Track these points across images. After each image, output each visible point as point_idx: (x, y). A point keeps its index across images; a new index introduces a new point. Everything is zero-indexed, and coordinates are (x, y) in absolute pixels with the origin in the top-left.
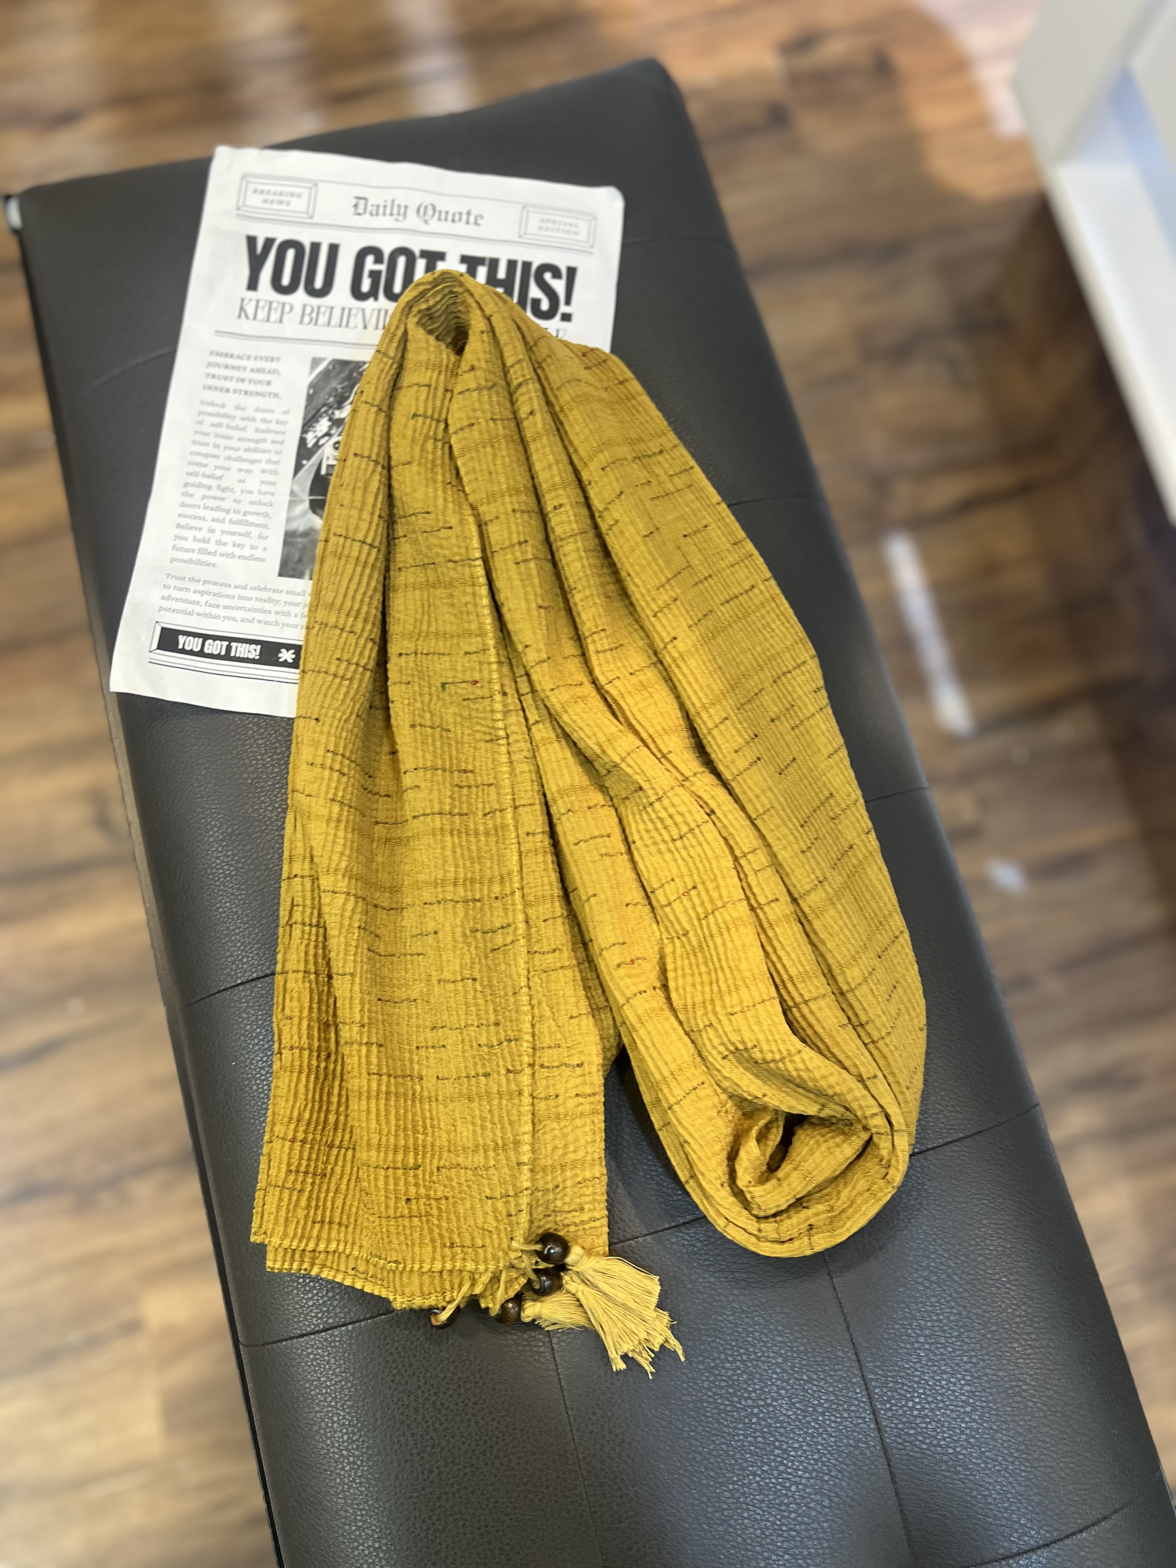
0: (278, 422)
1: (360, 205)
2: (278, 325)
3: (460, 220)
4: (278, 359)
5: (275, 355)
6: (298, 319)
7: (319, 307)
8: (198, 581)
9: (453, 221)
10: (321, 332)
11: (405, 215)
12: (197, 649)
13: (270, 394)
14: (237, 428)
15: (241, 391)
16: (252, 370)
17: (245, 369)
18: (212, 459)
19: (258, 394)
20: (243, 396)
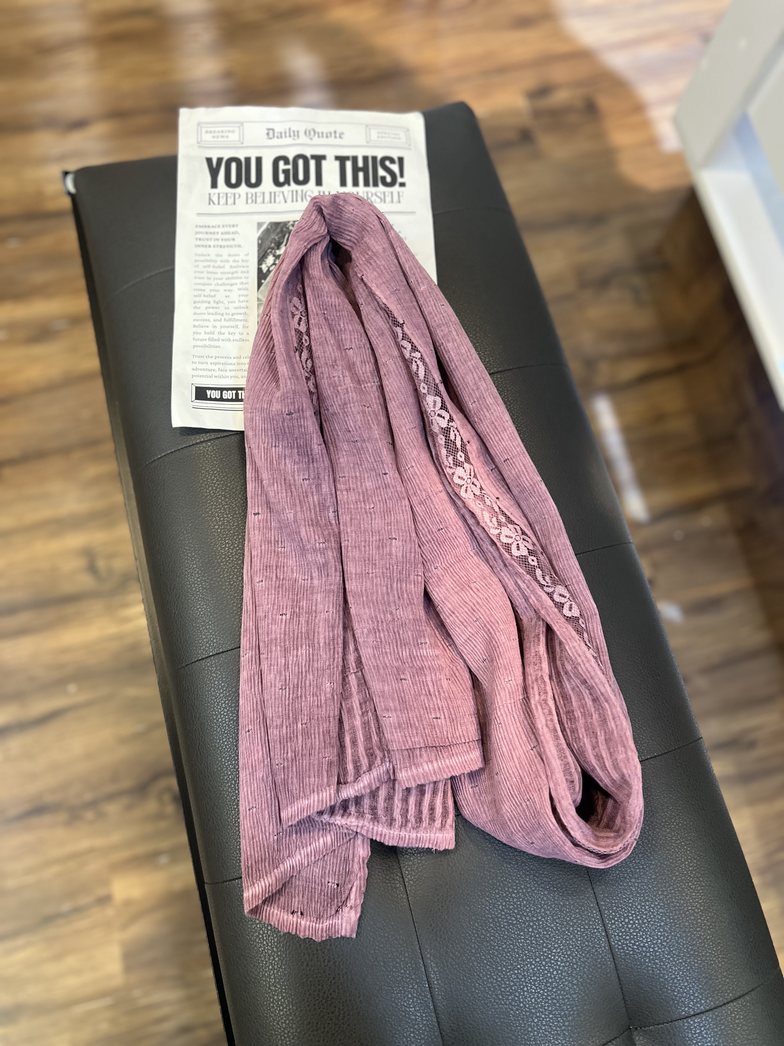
0: (243, 261)
1: (270, 134)
2: (233, 206)
3: (331, 136)
4: (237, 226)
5: (235, 223)
6: (245, 202)
7: (256, 193)
8: (212, 357)
9: (327, 137)
10: (259, 207)
11: (298, 136)
12: (218, 397)
13: (235, 246)
14: (219, 267)
15: (217, 246)
16: (222, 233)
17: (218, 233)
18: (208, 286)
19: (228, 246)
20: (219, 248)
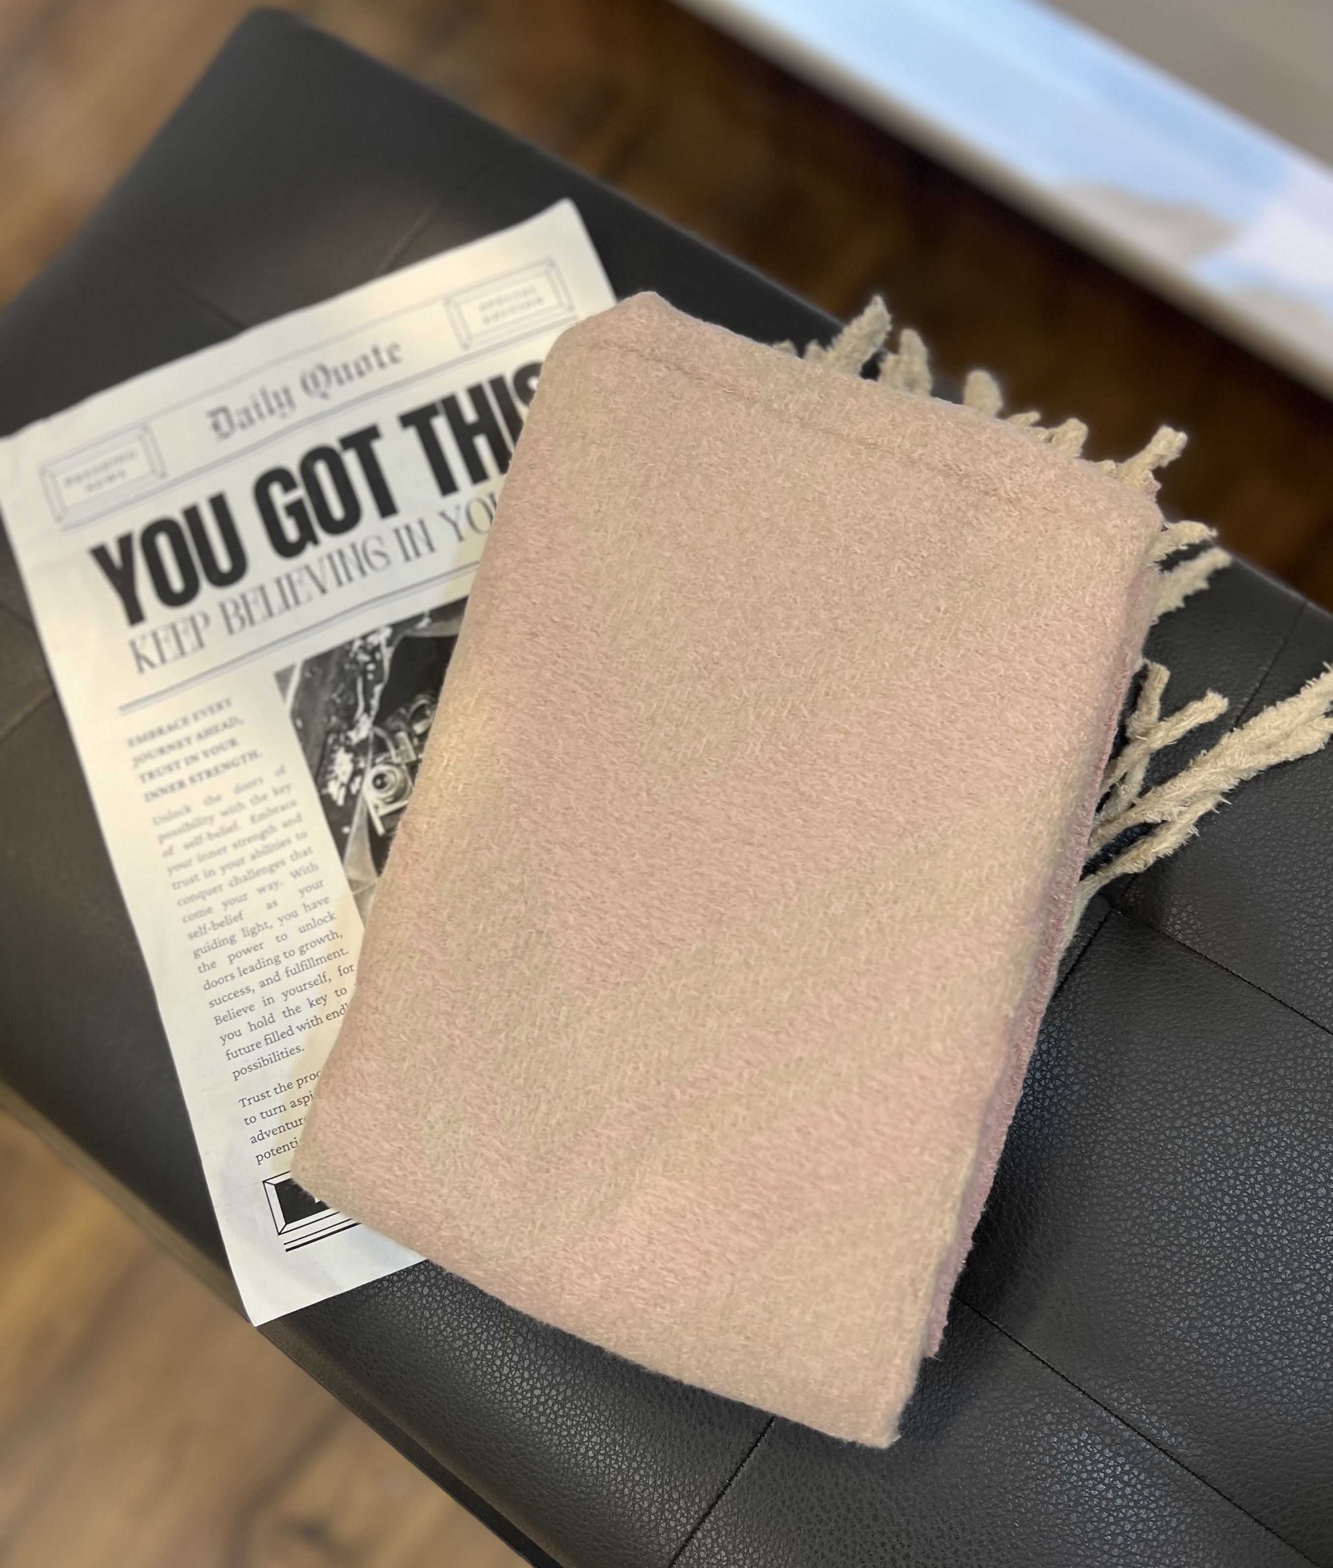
1: (221, 421)
2: (201, 653)
3: (369, 366)
4: (228, 701)
5: (220, 698)
9: (361, 373)
11: (290, 402)
13: (243, 757)
14: (225, 831)
15: (200, 775)
16: (200, 736)
17: (188, 740)
18: (214, 895)
19: (226, 766)
20: (207, 781)
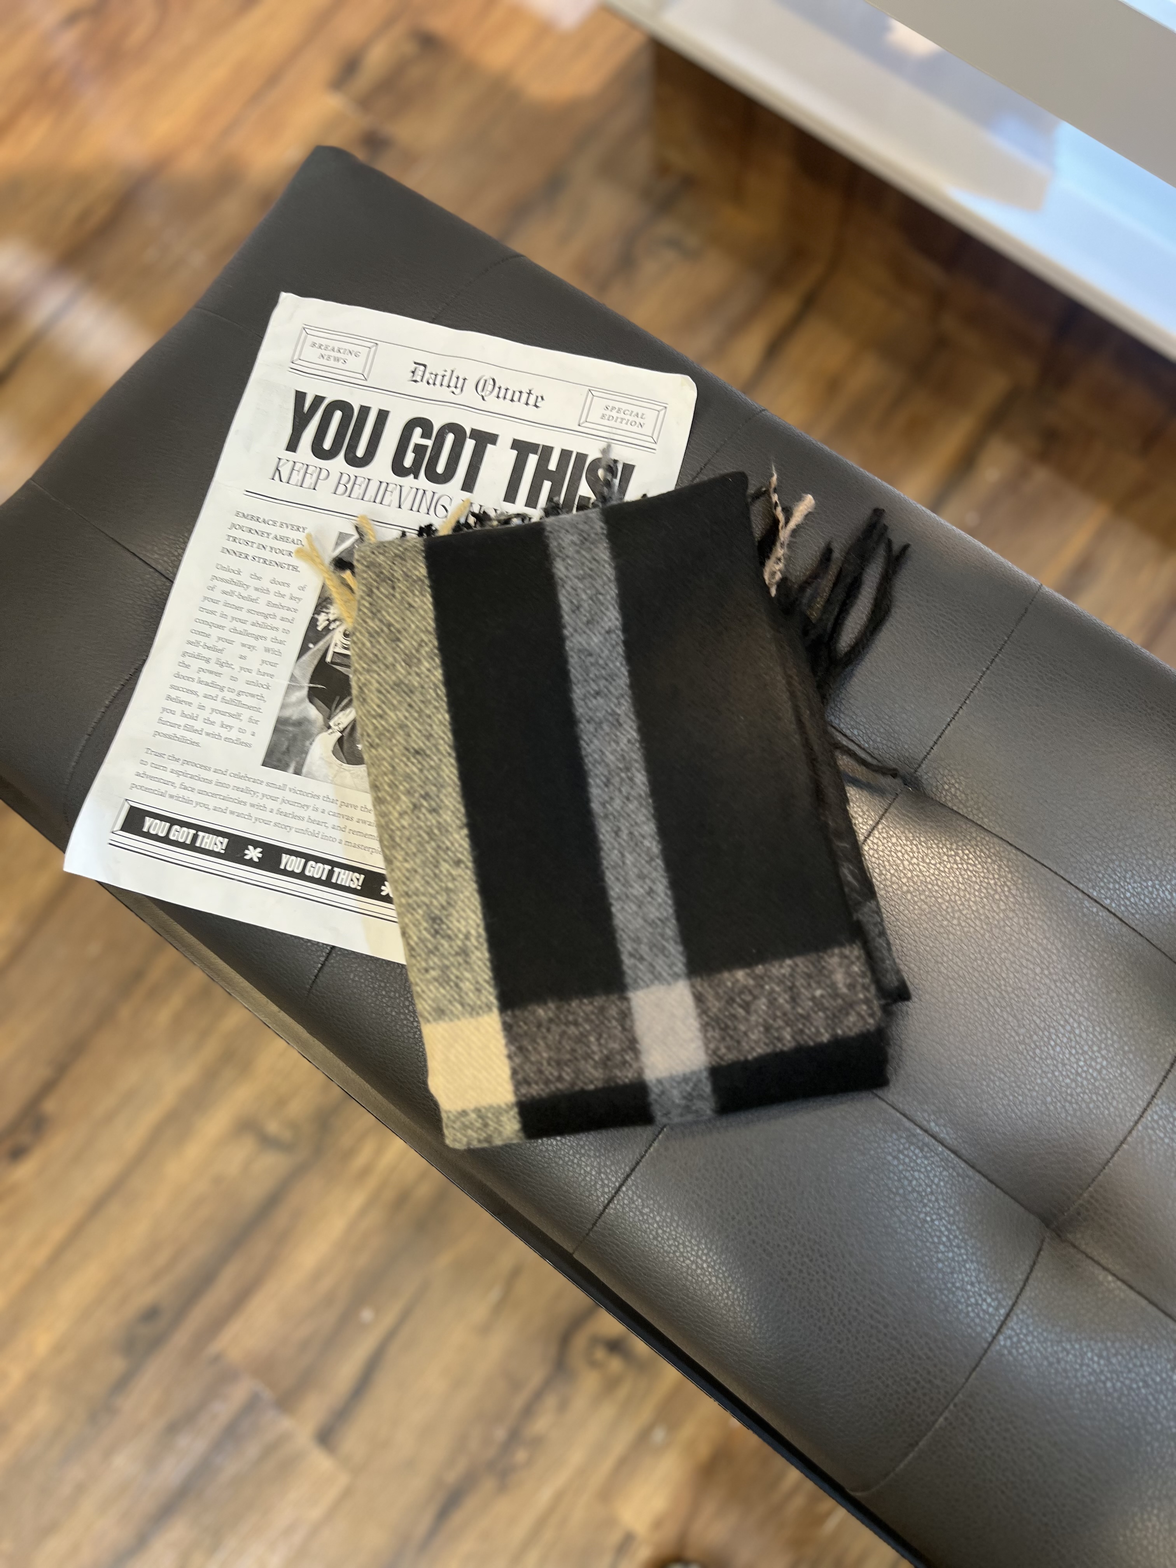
0: (291, 598)
1: (418, 372)
2: (311, 491)
3: (520, 399)
4: (304, 529)
6: (333, 489)
7: (356, 479)
8: (177, 760)
10: (353, 505)
11: (462, 389)
12: (162, 835)
14: (249, 599)
15: (260, 558)
16: (276, 537)
17: (268, 535)
18: (217, 629)
19: (277, 564)
20: (261, 564)
